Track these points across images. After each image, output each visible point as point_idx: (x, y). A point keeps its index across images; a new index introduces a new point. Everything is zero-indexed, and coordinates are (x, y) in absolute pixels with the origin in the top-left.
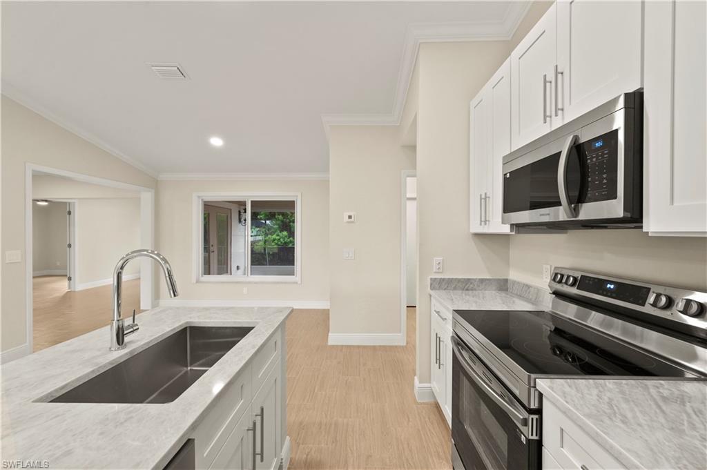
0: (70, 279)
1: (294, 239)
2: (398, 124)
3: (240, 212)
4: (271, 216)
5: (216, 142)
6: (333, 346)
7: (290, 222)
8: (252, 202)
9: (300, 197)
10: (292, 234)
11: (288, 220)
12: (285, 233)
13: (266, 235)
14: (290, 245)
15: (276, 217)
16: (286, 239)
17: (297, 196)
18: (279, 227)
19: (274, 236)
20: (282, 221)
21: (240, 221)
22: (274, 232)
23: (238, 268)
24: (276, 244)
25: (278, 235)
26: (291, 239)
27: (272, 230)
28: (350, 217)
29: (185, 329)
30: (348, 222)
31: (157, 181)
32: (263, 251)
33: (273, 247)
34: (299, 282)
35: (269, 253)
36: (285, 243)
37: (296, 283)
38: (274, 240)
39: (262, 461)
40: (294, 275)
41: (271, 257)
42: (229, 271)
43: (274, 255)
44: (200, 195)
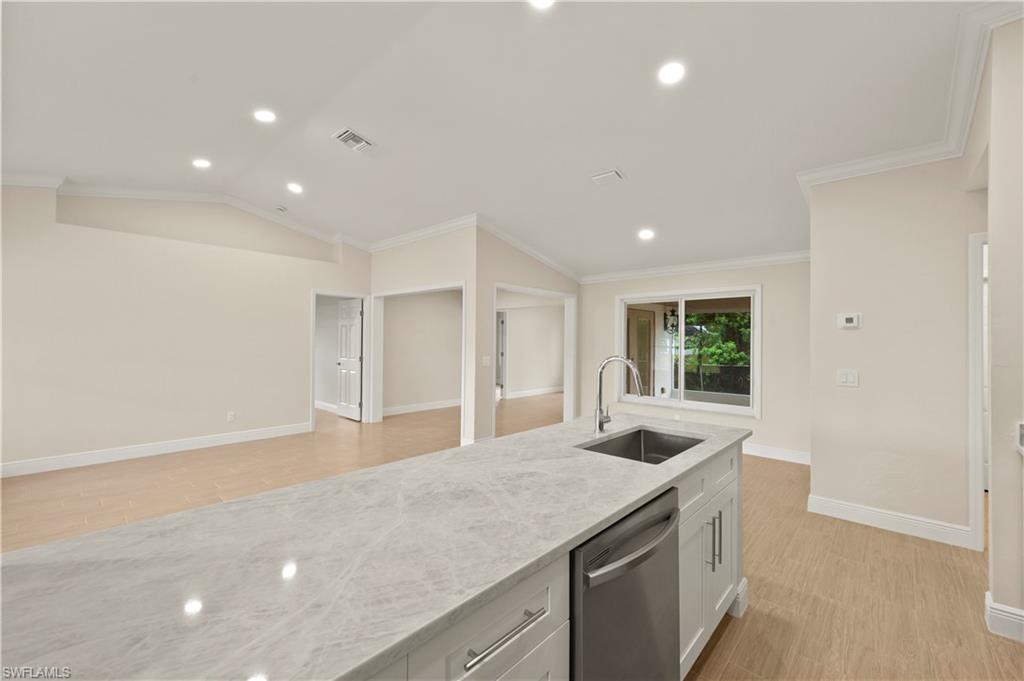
0: (502, 387)
1: (748, 354)
2: (961, 155)
3: (665, 315)
4: (708, 319)
5: (646, 235)
6: (816, 515)
7: (741, 326)
8: (686, 302)
9: (759, 289)
10: (744, 345)
11: (736, 325)
12: (732, 345)
13: (701, 346)
14: (741, 364)
15: (716, 319)
16: (733, 354)
17: (754, 290)
18: (722, 335)
19: (713, 349)
20: (727, 326)
21: (666, 328)
22: (713, 343)
23: (663, 390)
24: (717, 361)
25: (719, 348)
26: (742, 353)
27: (710, 340)
28: (849, 320)
29: (640, 431)
30: (845, 328)
31: (579, 285)
32: (695, 370)
33: (712, 366)
34: (758, 417)
35: (704, 374)
36: (733, 360)
37: (753, 417)
38: (713, 354)
39: (720, 562)
40: (749, 405)
41: (708, 380)
42: (652, 393)
43: (712, 377)
44: (623, 297)
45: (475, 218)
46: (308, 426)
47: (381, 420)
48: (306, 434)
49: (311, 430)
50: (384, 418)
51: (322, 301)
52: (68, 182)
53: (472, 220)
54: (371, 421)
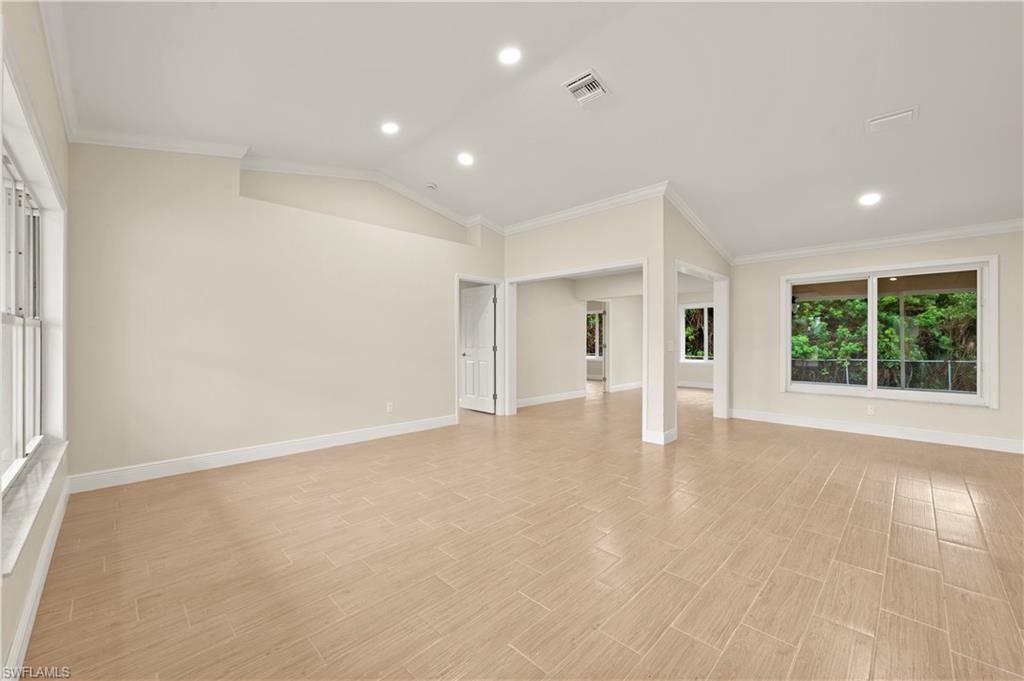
8: (879, 280)
9: (994, 260)
31: (730, 266)
40: (976, 393)
44: (789, 277)
45: (664, 188)
46: (453, 419)
47: (515, 412)
48: (454, 426)
49: (457, 423)
50: (519, 410)
51: (465, 285)
52: (249, 155)
53: (660, 189)
54: (507, 414)
